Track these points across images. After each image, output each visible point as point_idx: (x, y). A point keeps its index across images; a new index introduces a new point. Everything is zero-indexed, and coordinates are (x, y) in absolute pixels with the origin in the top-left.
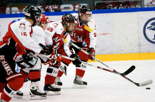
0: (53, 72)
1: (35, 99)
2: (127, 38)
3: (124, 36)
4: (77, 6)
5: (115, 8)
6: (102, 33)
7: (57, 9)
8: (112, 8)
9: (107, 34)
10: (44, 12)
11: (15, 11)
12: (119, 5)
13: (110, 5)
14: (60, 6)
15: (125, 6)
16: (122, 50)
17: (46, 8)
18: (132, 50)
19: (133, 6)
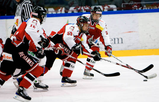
0: (71, 66)
1: (37, 91)
2: (150, 36)
3: (147, 34)
4: (106, 7)
5: (140, 9)
6: (128, 31)
7: (88, 9)
8: (137, 9)
9: (132, 32)
10: (77, 12)
11: (51, 12)
12: (144, 6)
13: (135, 6)
14: (91, 7)
15: (148, 7)
16: (146, 46)
17: (79, 9)
18: (155, 46)
19: (156, 7)
